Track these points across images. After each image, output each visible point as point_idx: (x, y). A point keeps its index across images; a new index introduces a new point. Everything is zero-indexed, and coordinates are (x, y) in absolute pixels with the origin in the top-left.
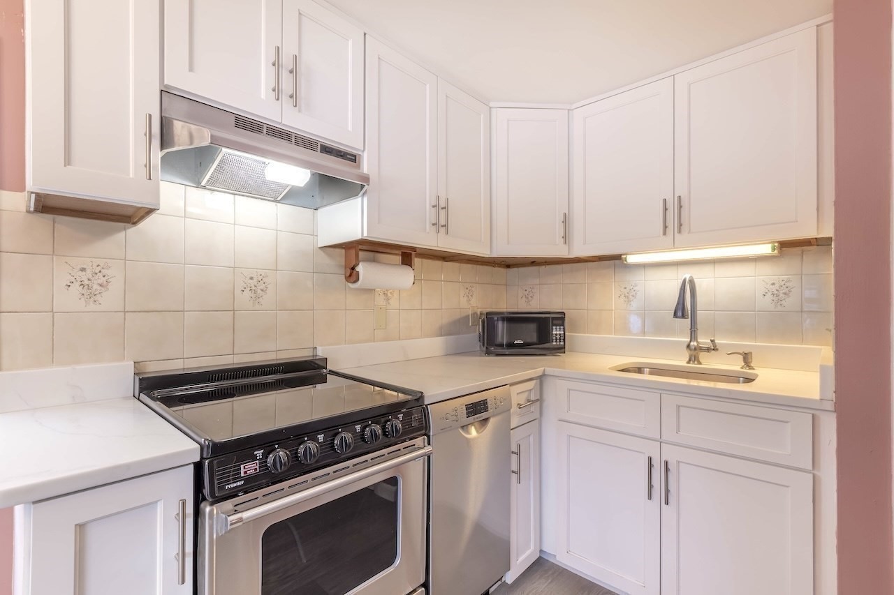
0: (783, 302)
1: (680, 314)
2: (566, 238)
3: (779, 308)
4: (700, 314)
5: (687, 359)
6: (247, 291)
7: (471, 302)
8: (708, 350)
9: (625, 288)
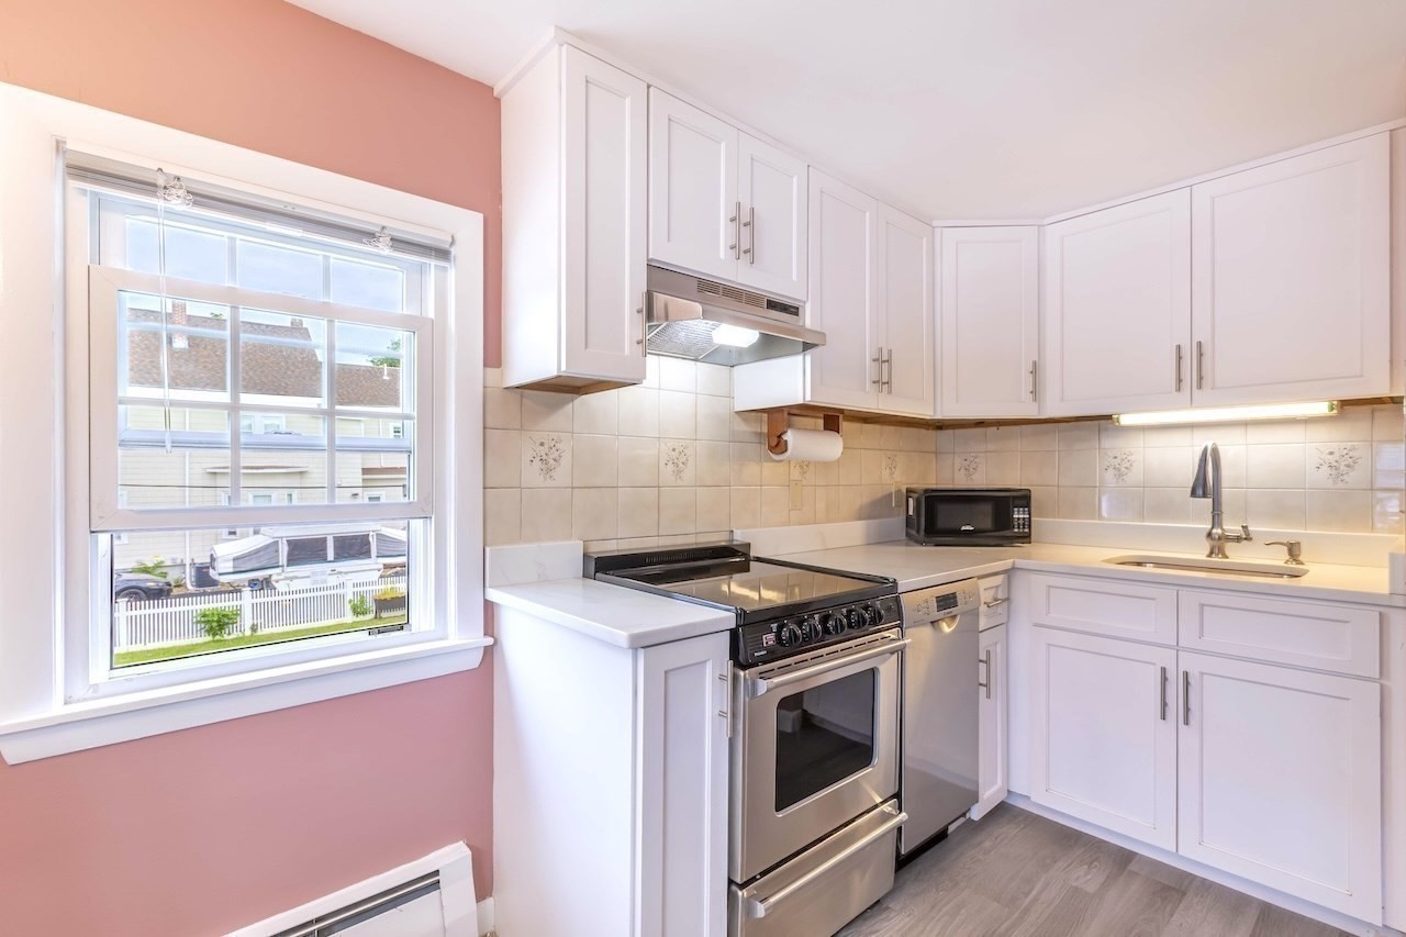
0: (1345, 477)
1: (1199, 491)
2: (1035, 393)
3: (1340, 485)
4: (1226, 493)
5: (1208, 552)
6: (670, 463)
7: (894, 476)
8: (1238, 539)
9: (1115, 457)
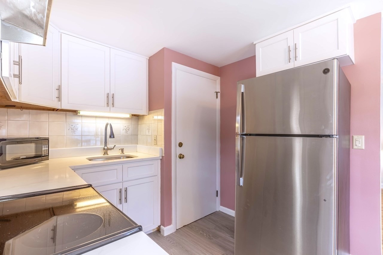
0: (128, 132)
1: (112, 136)
2: (59, 98)
8: (111, 149)
9: (72, 125)
